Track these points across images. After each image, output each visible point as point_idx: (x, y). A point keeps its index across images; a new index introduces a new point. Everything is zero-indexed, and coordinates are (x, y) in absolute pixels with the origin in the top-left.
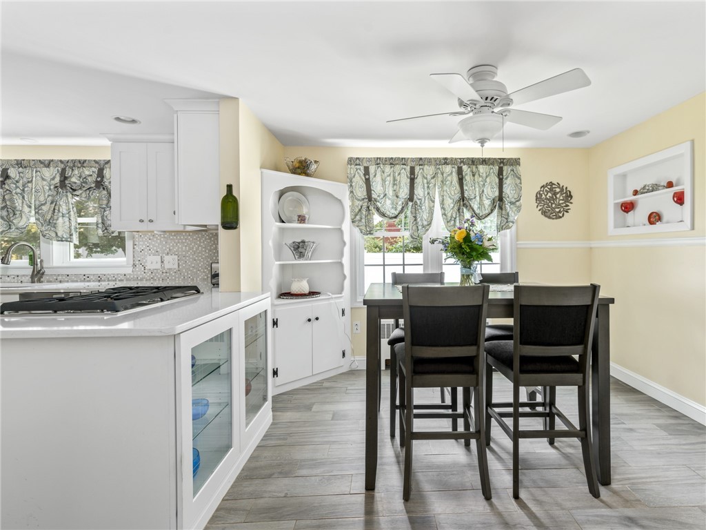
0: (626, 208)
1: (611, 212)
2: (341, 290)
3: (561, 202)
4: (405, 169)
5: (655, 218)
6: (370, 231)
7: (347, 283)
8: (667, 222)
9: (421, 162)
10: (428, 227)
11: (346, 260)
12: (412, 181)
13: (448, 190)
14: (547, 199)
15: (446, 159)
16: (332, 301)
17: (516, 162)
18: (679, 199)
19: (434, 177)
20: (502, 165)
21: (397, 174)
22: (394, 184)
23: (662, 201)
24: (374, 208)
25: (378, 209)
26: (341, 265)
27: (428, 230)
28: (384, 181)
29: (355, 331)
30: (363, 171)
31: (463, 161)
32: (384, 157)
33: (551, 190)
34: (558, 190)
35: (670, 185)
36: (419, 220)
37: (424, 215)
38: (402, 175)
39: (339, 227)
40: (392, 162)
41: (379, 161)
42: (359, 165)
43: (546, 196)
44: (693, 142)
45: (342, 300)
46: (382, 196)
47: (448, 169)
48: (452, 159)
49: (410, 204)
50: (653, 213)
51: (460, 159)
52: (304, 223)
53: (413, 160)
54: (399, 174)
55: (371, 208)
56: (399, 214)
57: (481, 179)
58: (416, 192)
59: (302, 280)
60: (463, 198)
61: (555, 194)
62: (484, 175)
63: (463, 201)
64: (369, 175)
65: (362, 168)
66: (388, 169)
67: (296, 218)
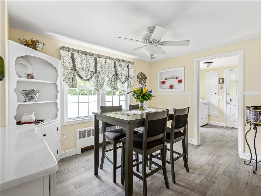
0: (163, 83)
1: (158, 84)
2: (56, 117)
3: (144, 79)
4: (92, 58)
5: (171, 87)
6: (75, 86)
7: (59, 113)
8: (175, 88)
9: (99, 56)
10: (102, 85)
11: (58, 101)
12: (96, 64)
13: (110, 70)
14: (140, 78)
15: (109, 57)
16: (52, 124)
17: (133, 63)
18: (180, 82)
19: (105, 64)
20: (129, 64)
21: (88, 60)
22: (87, 64)
23: (175, 82)
24: (77, 74)
25: (79, 75)
26: (56, 103)
27: (102, 87)
28: (82, 62)
29: (63, 138)
30: (70, 55)
31: (116, 59)
32: (82, 50)
33: (141, 75)
34: (143, 75)
35: (177, 78)
36: (99, 82)
37: (100, 80)
38: (91, 60)
39: (55, 83)
40: (86, 53)
41: (79, 52)
42: (68, 51)
43: (140, 77)
44: (184, 67)
45: (57, 123)
46: (81, 69)
47: (110, 61)
48: (112, 58)
49: (95, 75)
50: (171, 85)
51: (115, 58)
52: (33, 79)
53: (96, 55)
54: (90, 60)
55: (76, 74)
56: (90, 79)
57: (122, 68)
58: (97, 69)
59: (32, 114)
60: (116, 74)
61: (142, 76)
62: (123, 66)
63: (116, 75)
64: (74, 58)
65: (70, 53)
66: (84, 56)
67: (26, 75)
